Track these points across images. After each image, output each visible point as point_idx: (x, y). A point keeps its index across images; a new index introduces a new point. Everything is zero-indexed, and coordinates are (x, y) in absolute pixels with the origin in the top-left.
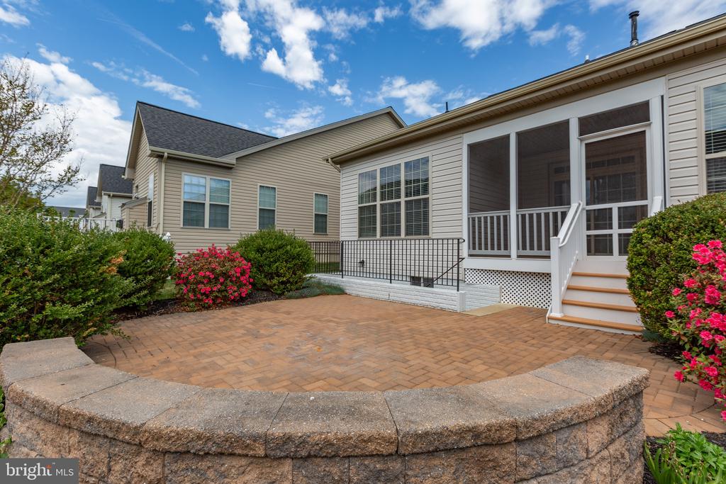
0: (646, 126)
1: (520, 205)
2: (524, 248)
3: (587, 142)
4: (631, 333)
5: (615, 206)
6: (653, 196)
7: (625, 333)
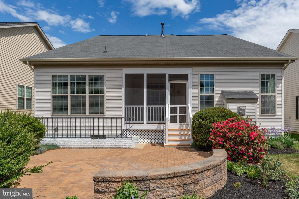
0: (187, 81)
1: (148, 103)
2: (149, 120)
3: (171, 83)
4: (188, 147)
5: (178, 106)
6: (188, 104)
7: (186, 147)
